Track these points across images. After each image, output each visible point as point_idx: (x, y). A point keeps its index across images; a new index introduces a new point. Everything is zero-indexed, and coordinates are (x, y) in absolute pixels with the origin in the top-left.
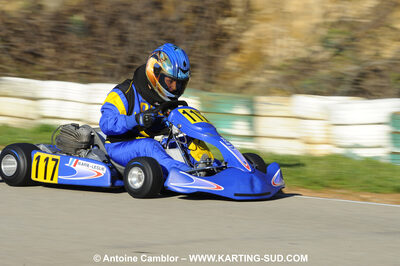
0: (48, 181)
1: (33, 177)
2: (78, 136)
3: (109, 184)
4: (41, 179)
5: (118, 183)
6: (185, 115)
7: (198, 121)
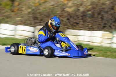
0: (23, 53)
1: (19, 52)
2: (31, 41)
3: (39, 54)
4: (21, 52)
5: (42, 53)
6: (60, 35)
7: (64, 36)
